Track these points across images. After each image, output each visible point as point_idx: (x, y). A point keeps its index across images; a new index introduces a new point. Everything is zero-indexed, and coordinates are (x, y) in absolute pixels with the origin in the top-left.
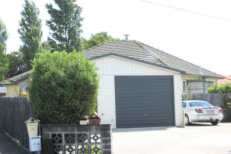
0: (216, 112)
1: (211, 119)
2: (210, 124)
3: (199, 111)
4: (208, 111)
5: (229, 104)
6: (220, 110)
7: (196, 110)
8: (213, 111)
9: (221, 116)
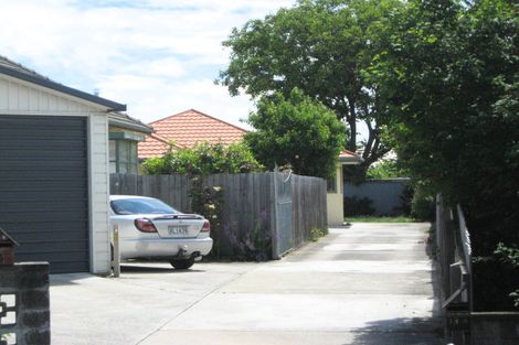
0: (193, 232)
1: (181, 250)
2: (169, 266)
3: (146, 227)
4: (171, 227)
5: (212, 206)
6: (205, 225)
7: (136, 222)
8: (185, 228)
9: (205, 243)
